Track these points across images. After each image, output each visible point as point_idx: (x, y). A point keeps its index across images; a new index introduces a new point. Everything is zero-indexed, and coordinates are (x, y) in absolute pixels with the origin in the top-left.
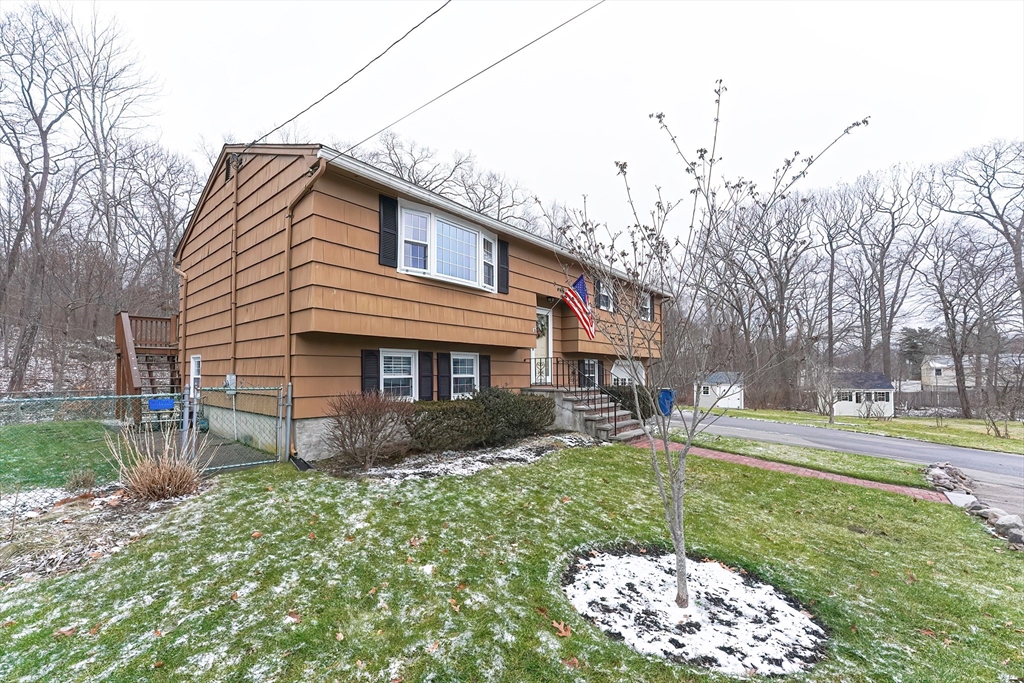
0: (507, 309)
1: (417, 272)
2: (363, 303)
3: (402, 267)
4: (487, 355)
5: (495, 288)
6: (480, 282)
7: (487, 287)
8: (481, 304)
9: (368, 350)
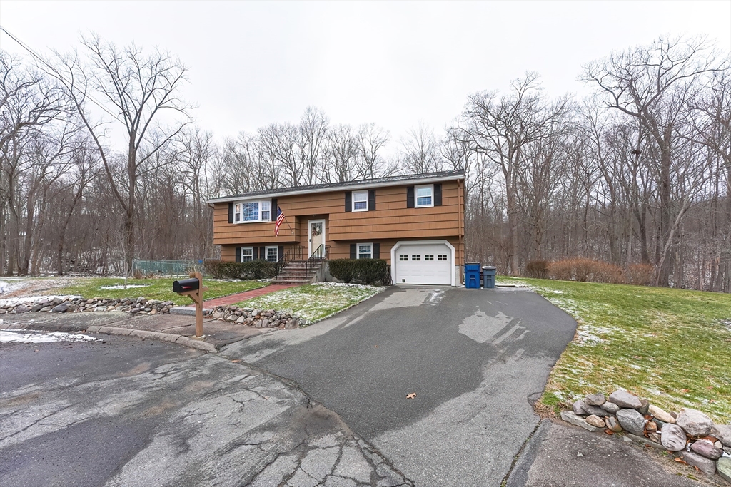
1: (238, 222)
2: (225, 235)
3: (235, 222)
4: (282, 245)
5: (270, 220)
6: (260, 220)
7: (265, 221)
8: (264, 227)
9: (237, 247)
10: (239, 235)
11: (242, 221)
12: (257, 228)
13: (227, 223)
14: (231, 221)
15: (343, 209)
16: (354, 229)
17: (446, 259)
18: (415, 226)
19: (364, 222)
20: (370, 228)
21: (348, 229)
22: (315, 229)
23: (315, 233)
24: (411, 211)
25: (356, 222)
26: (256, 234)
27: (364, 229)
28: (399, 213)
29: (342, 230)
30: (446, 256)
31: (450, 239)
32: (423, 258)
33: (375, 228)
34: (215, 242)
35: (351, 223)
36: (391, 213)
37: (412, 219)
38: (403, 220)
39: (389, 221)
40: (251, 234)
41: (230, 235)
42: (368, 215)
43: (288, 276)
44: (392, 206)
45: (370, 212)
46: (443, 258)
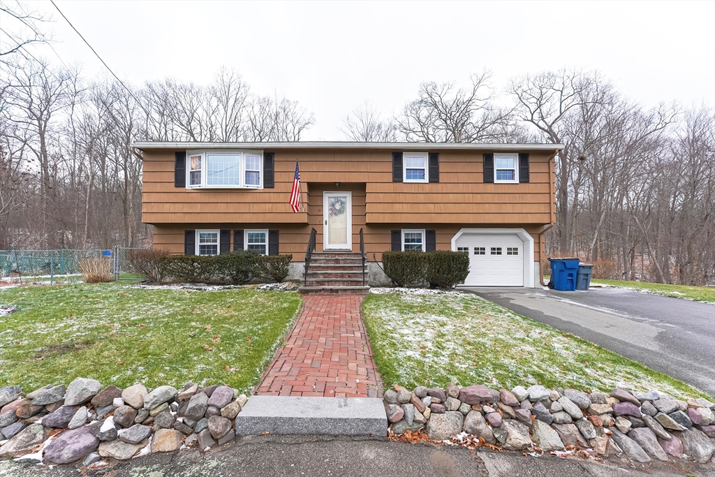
0: (274, 198)
1: (196, 186)
2: (167, 208)
3: (188, 186)
4: (276, 230)
5: (261, 186)
6: (242, 184)
7: (251, 186)
8: (248, 198)
9: (188, 230)
10: (198, 208)
11: (204, 184)
12: (234, 198)
13: (172, 187)
14: (180, 182)
15: (389, 177)
16: (405, 208)
17: (517, 253)
18: (493, 208)
19: (421, 198)
20: (431, 208)
21: (398, 208)
22: (333, 205)
23: (335, 212)
24: (489, 187)
25: (409, 198)
26: (232, 208)
27: (422, 208)
28: (471, 188)
29: (387, 208)
30: (517, 249)
31: (532, 228)
32: (488, 251)
33: (438, 208)
34: (145, 219)
35: (401, 198)
36: (461, 188)
37: (489, 198)
38: (478, 198)
39: (459, 198)
40: (222, 208)
41: (178, 208)
42: (428, 188)
43: (321, 278)
44: (463, 178)
45: (431, 185)
46: (513, 251)
